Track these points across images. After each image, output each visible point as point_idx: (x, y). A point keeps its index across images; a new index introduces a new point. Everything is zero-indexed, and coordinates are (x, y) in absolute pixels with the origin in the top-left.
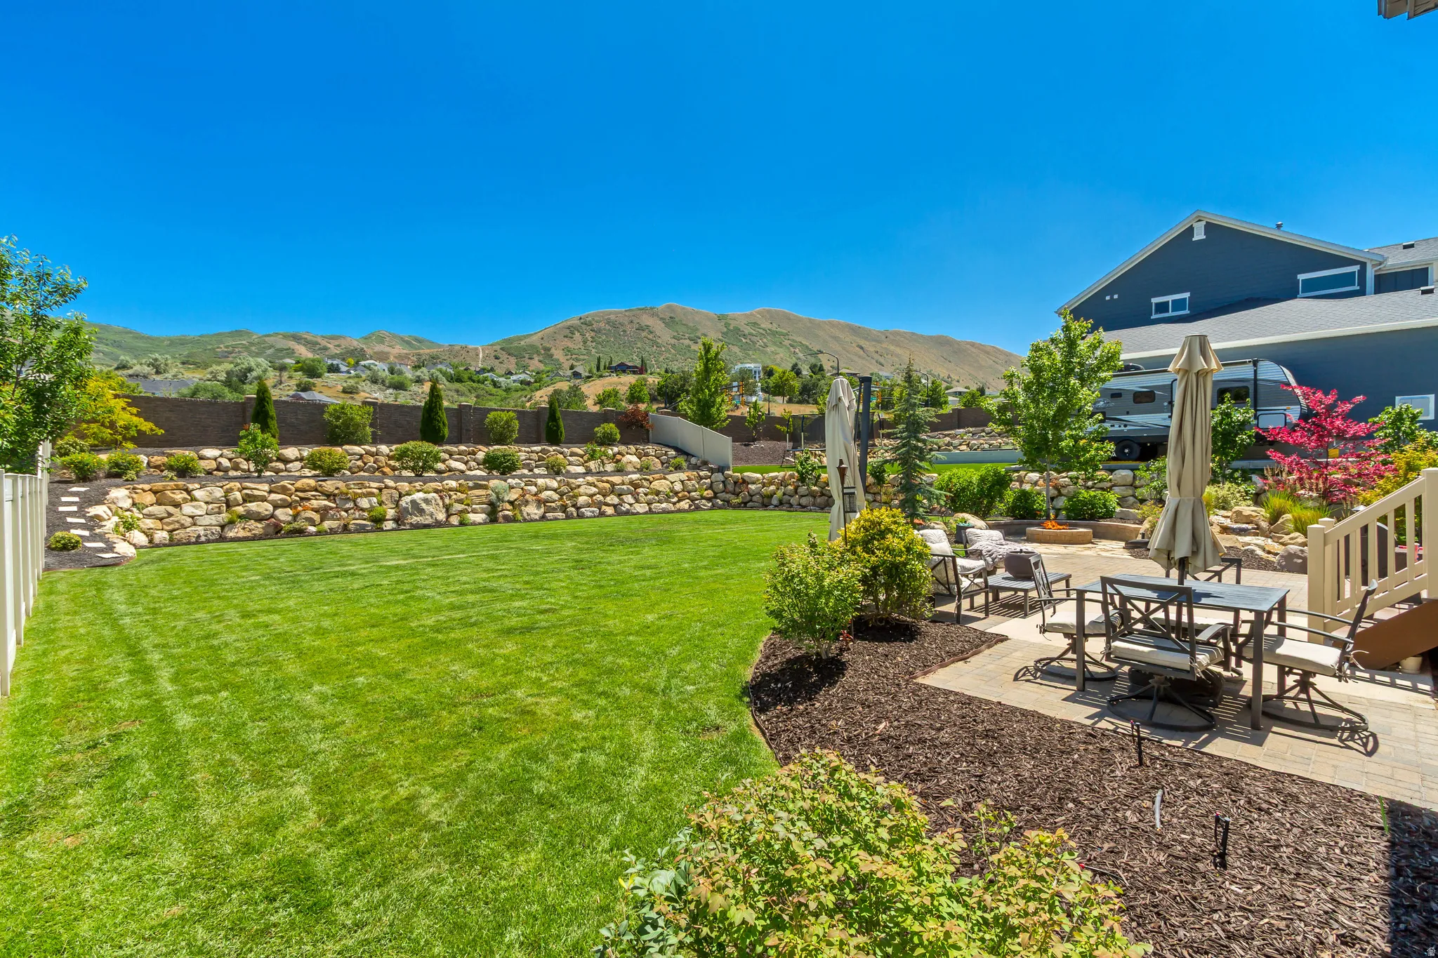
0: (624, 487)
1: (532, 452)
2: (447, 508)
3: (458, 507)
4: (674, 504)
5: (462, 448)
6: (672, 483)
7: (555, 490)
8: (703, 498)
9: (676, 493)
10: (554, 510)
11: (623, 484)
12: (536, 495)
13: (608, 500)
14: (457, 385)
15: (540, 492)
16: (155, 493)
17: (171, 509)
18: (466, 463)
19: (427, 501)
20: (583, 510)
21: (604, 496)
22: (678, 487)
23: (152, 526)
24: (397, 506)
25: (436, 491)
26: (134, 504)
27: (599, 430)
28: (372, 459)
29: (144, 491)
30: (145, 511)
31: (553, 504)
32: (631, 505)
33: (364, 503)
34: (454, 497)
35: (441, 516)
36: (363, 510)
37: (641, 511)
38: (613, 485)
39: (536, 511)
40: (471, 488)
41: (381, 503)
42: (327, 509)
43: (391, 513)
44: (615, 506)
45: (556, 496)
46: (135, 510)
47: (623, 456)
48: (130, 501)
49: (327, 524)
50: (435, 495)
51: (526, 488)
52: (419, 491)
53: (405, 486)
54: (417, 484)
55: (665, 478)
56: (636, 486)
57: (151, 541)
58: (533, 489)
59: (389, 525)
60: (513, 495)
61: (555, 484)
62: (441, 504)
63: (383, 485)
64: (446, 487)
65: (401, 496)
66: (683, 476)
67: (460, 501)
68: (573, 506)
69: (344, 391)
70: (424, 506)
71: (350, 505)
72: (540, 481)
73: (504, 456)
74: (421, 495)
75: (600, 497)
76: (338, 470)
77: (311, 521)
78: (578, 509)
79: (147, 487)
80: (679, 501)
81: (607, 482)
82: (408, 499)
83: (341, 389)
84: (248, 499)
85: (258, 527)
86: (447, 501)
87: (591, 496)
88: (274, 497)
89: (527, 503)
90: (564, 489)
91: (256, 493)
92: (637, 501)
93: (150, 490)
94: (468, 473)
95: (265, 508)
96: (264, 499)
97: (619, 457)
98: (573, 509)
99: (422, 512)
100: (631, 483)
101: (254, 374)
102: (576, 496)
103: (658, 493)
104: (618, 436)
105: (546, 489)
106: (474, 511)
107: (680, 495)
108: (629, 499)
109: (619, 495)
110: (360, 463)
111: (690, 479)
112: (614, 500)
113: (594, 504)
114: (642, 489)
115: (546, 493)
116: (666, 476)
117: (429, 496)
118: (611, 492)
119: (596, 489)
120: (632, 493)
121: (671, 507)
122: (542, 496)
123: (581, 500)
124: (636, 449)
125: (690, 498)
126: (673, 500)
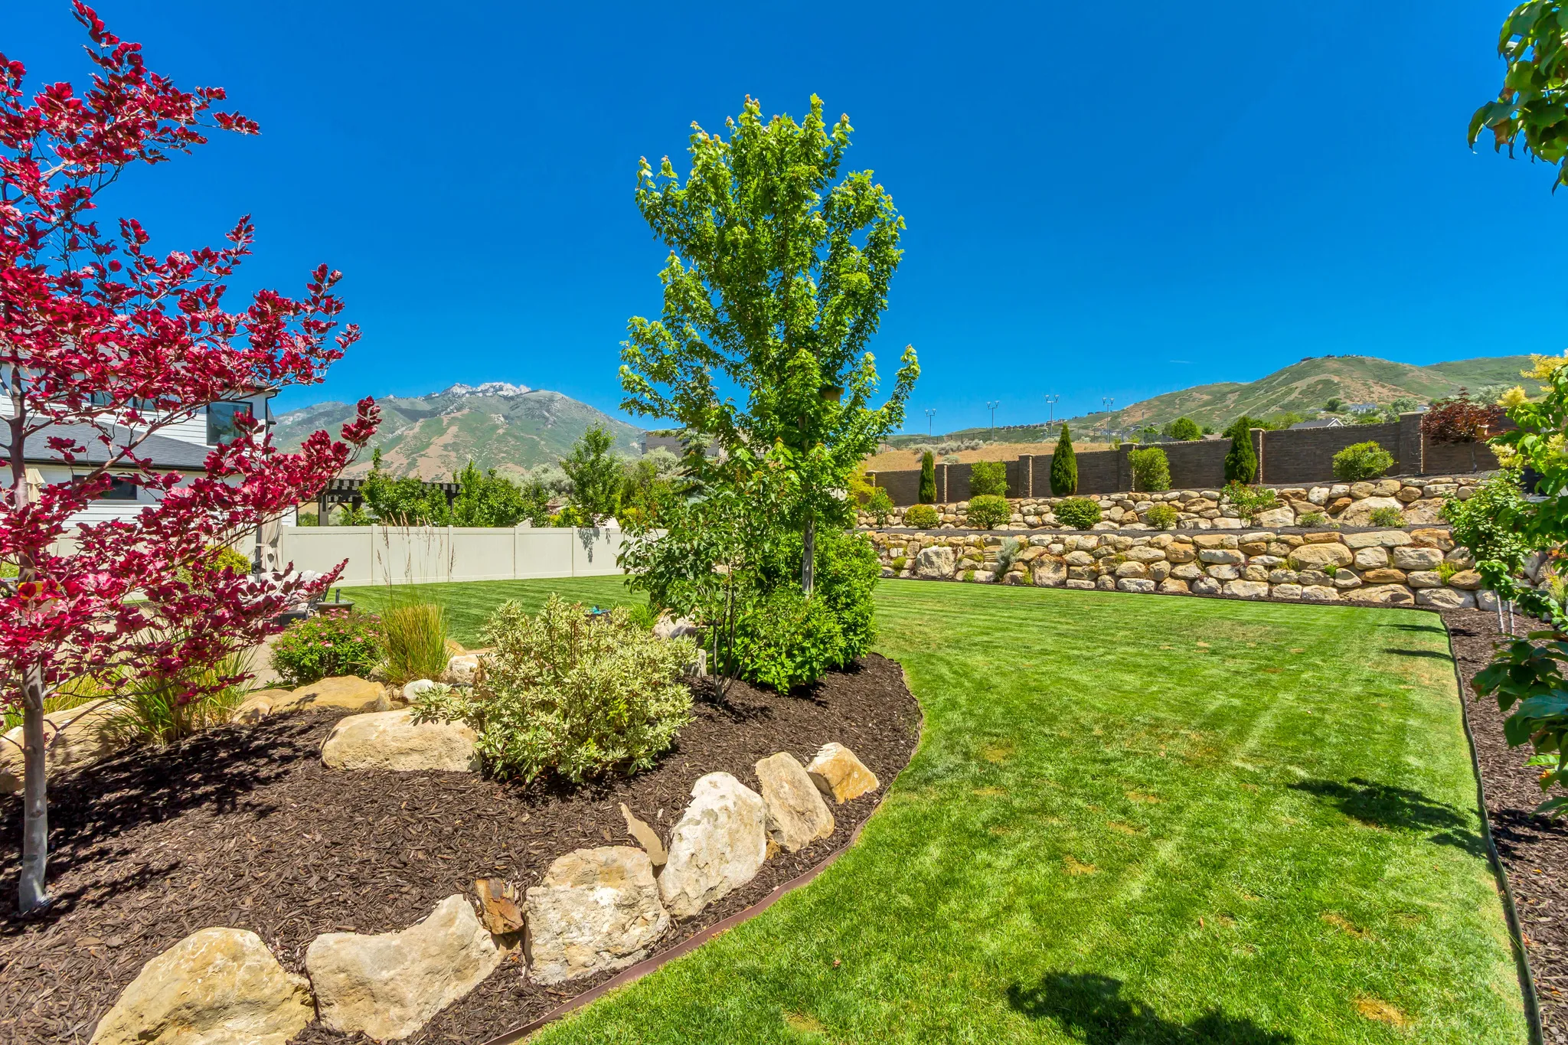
2: (957, 562)
3: (967, 562)
4: (1342, 590)
6: (1353, 550)
7: (1090, 551)
8: (1446, 584)
9: (1361, 570)
10: (1080, 576)
11: (1222, 546)
12: (1060, 555)
13: (1179, 570)
15: (1066, 552)
19: (938, 554)
20: (1124, 580)
21: (1174, 564)
24: (915, 557)
25: (951, 545)
31: (1079, 569)
33: (894, 552)
34: (968, 552)
38: (1198, 547)
39: (1051, 575)
40: (987, 544)
41: (905, 553)
43: (909, 563)
45: (1086, 558)
50: (951, 549)
51: (1051, 545)
52: (935, 544)
55: (1343, 542)
56: (1250, 551)
58: (1059, 547)
59: (905, 573)
60: (1028, 555)
61: (1092, 542)
62: (952, 558)
64: (965, 542)
65: (921, 548)
67: (971, 557)
68: (1112, 573)
70: (934, 558)
71: (885, 554)
72: (1068, 539)
74: (934, 548)
75: (1165, 566)
78: (1117, 578)
82: (923, 551)
86: (959, 556)
87: (1148, 562)
89: (1042, 564)
90: (1103, 550)
92: (1242, 576)
97: (1343, 501)
98: (1108, 577)
99: (932, 563)
102: (1119, 561)
103: (1299, 566)
105: (1077, 549)
106: (984, 569)
107: (1370, 574)
108: (1226, 571)
109: (1205, 565)
111: (1417, 543)
112: (1192, 570)
113: (1148, 574)
114: (1264, 558)
115: (1076, 554)
116: (1345, 537)
117: (941, 550)
118: (1187, 559)
119: (1162, 553)
120: (1234, 563)
121: (1333, 594)
122: (1068, 557)
123: (1124, 567)
124: (1403, 486)
125: (1405, 583)
126: (1340, 582)
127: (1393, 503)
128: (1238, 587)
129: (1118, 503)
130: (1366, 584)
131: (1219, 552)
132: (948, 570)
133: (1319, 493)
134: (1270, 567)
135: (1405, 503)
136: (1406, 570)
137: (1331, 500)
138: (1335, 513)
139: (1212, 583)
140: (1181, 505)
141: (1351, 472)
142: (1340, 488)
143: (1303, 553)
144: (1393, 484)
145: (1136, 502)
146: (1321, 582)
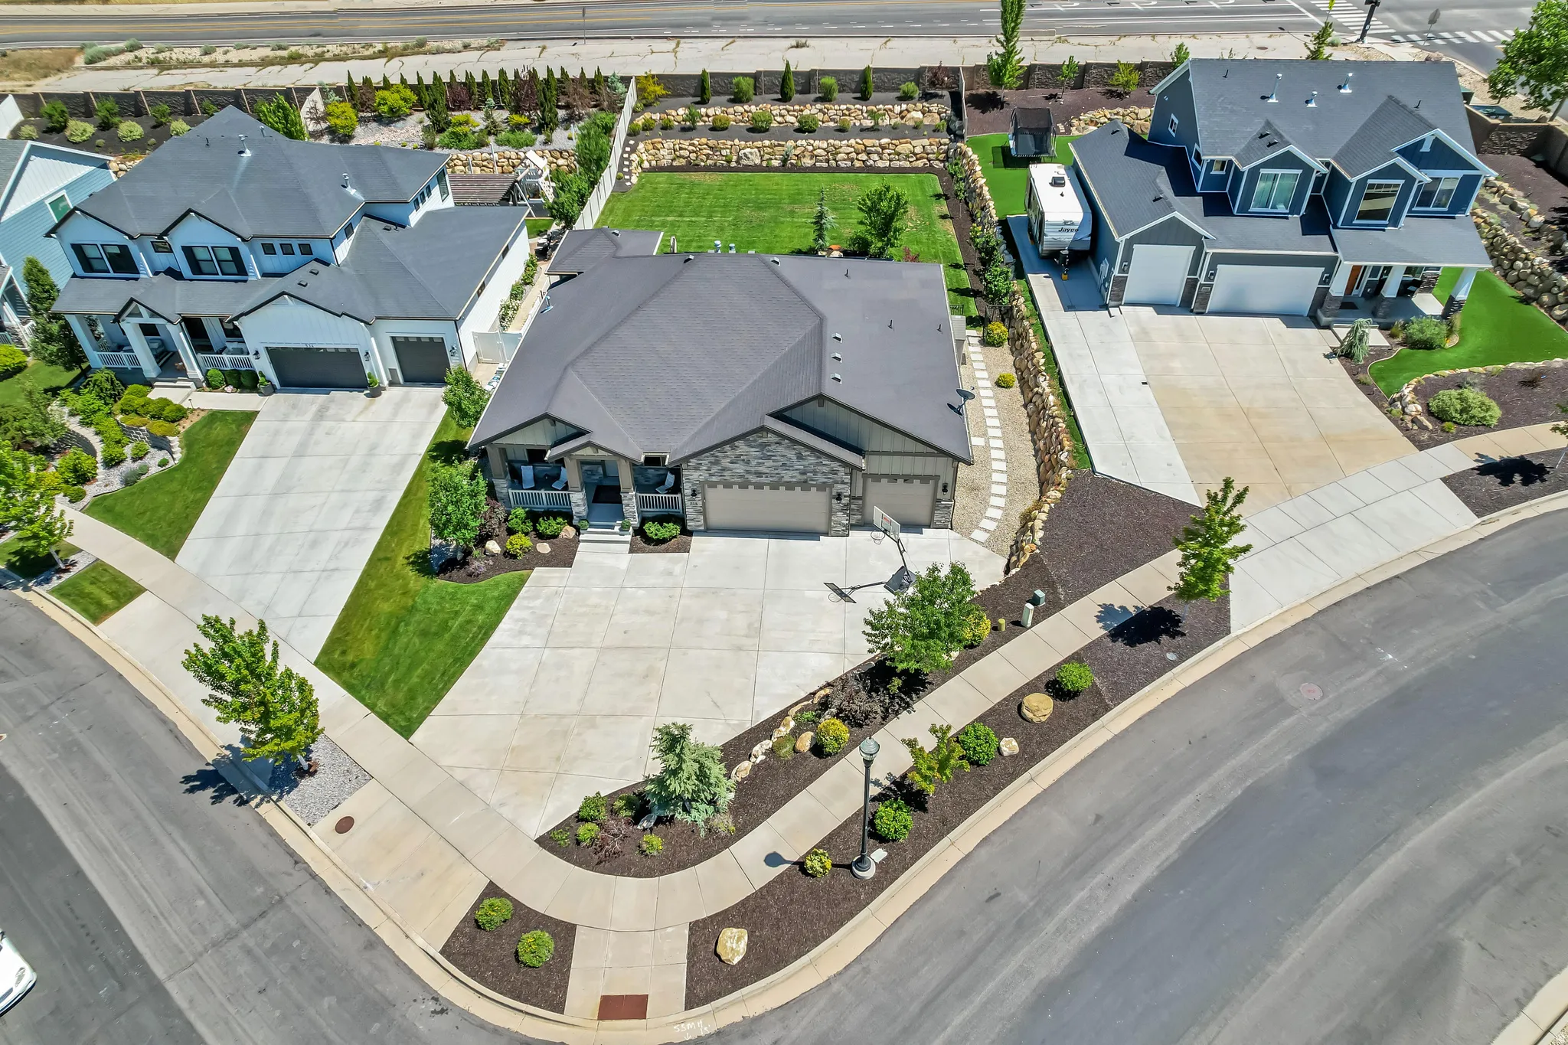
2: (762, 156)
3: (767, 156)
4: (911, 162)
5: (796, 107)
6: (914, 147)
7: (824, 149)
8: (937, 159)
9: (915, 154)
10: (821, 161)
11: (874, 146)
12: (811, 152)
13: (860, 157)
15: (814, 150)
17: (657, 151)
18: (797, 117)
19: (751, 153)
21: (858, 154)
22: (918, 150)
24: (738, 155)
25: (757, 148)
27: (902, 88)
28: (747, 115)
30: (649, 152)
31: (821, 158)
32: (875, 161)
33: (724, 153)
34: (766, 151)
35: (758, 161)
36: (723, 156)
38: (866, 147)
39: (809, 162)
40: (775, 146)
41: (731, 153)
42: (709, 154)
43: (735, 158)
44: (864, 161)
45: (824, 153)
47: (910, 112)
48: (644, 149)
49: (709, 162)
50: (756, 150)
52: (748, 148)
53: (743, 144)
54: (748, 144)
56: (884, 148)
58: (811, 148)
59: (734, 164)
60: (797, 152)
61: (825, 145)
62: (759, 155)
63: (733, 144)
64: (763, 145)
65: (740, 150)
66: (926, 142)
67: (769, 154)
68: (835, 160)
70: (749, 156)
71: (718, 153)
72: (814, 143)
74: (749, 150)
75: (854, 155)
77: (702, 160)
78: (837, 162)
82: (742, 152)
84: (681, 149)
85: (683, 162)
86: (762, 153)
87: (848, 154)
88: (691, 148)
89: (804, 156)
90: (830, 149)
91: (683, 146)
92: (881, 159)
95: (685, 153)
96: (686, 149)
97: (904, 113)
98: (833, 162)
99: (748, 158)
100: (880, 145)
102: (837, 154)
103: (899, 154)
104: (916, 94)
105: (819, 148)
106: (776, 159)
107: (918, 156)
108: (875, 157)
109: (868, 154)
110: (740, 118)
111: (931, 145)
112: (863, 157)
113: (848, 159)
114: (888, 150)
115: (819, 151)
117: (753, 151)
118: (863, 151)
119: (853, 150)
120: (878, 153)
121: (907, 165)
122: (815, 152)
123: (840, 156)
124: (923, 106)
125: (927, 158)
126: (911, 160)
127: (919, 115)
128: (881, 164)
129: (821, 110)
130: (917, 160)
131: (873, 149)
133: (897, 109)
134: (889, 155)
135: (923, 114)
136: (928, 154)
137: (901, 112)
138: (902, 118)
139: (872, 162)
140: (847, 113)
141: (906, 98)
142: (904, 106)
143: (899, 149)
144: (919, 105)
145: (828, 110)
146: (905, 160)
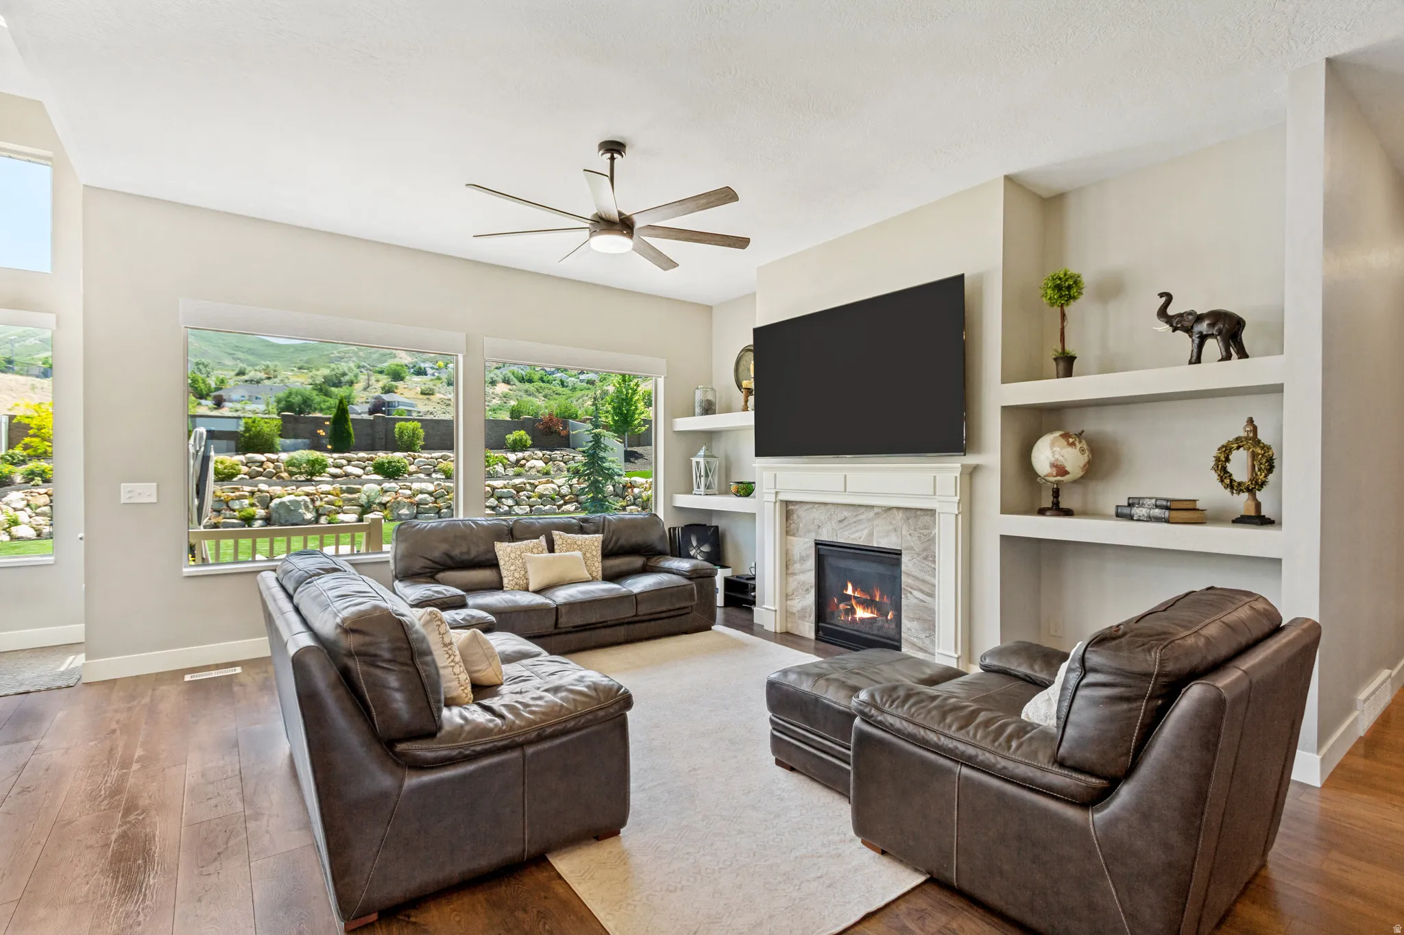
0: (505, 490)
1: (432, 458)
2: (317, 509)
3: (329, 508)
4: (559, 506)
5: (362, 454)
6: (559, 487)
7: (431, 494)
9: (563, 497)
10: (427, 511)
11: (505, 487)
12: (410, 498)
14: (527, 386)
15: (414, 495)
16: (49, 496)
18: (364, 468)
19: (296, 503)
22: (565, 490)
23: (43, 523)
24: (267, 507)
25: (308, 494)
26: (28, 505)
27: (511, 438)
28: (271, 465)
29: (40, 494)
30: (38, 511)
31: (426, 506)
32: (510, 507)
34: (326, 499)
36: (234, 511)
37: (520, 512)
38: (494, 489)
39: (408, 513)
40: (344, 492)
41: (252, 505)
43: (260, 513)
44: (494, 508)
45: (430, 499)
46: (28, 509)
47: (528, 461)
48: (25, 502)
50: (307, 499)
51: (400, 491)
52: (289, 494)
53: (277, 490)
54: (288, 488)
55: (552, 482)
56: (519, 489)
57: (39, 535)
58: (408, 493)
59: (258, 523)
60: (385, 498)
61: (431, 487)
62: (311, 506)
63: (256, 489)
64: (320, 491)
65: (272, 499)
66: (573, 480)
67: (331, 504)
68: (448, 508)
69: (423, 393)
70: (293, 507)
71: (223, 506)
72: (416, 486)
73: (389, 462)
74: (291, 498)
76: (234, 475)
79: (42, 491)
80: (566, 503)
81: (489, 486)
82: (278, 501)
83: (419, 390)
86: (318, 503)
89: (398, 505)
90: (440, 492)
92: (517, 504)
93: (46, 493)
94: (364, 477)
97: (523, 462)
98: (447, 510)
99: (290, 512)
100: (514, 487)
101: (347, 378)
102: (451, 499)
103: (542, 496)
104: (529, 442)
105: (421, 492)
106: (345, 512)
107: (567, 498)
108: (509, 501)
109: (499, 499)
110: (259, 469)
114: (525, 492)
115: (420, 496)
116: (554, 481)
117: (300, 498)
122: (415, 499)
124: (544, 455)
127: (540, 464)
132: (309, 516)
143: (541, 489)
144: (539, 453)
145: (414, 459)
